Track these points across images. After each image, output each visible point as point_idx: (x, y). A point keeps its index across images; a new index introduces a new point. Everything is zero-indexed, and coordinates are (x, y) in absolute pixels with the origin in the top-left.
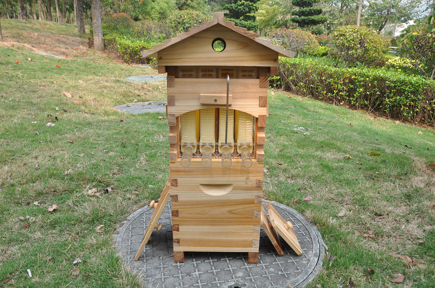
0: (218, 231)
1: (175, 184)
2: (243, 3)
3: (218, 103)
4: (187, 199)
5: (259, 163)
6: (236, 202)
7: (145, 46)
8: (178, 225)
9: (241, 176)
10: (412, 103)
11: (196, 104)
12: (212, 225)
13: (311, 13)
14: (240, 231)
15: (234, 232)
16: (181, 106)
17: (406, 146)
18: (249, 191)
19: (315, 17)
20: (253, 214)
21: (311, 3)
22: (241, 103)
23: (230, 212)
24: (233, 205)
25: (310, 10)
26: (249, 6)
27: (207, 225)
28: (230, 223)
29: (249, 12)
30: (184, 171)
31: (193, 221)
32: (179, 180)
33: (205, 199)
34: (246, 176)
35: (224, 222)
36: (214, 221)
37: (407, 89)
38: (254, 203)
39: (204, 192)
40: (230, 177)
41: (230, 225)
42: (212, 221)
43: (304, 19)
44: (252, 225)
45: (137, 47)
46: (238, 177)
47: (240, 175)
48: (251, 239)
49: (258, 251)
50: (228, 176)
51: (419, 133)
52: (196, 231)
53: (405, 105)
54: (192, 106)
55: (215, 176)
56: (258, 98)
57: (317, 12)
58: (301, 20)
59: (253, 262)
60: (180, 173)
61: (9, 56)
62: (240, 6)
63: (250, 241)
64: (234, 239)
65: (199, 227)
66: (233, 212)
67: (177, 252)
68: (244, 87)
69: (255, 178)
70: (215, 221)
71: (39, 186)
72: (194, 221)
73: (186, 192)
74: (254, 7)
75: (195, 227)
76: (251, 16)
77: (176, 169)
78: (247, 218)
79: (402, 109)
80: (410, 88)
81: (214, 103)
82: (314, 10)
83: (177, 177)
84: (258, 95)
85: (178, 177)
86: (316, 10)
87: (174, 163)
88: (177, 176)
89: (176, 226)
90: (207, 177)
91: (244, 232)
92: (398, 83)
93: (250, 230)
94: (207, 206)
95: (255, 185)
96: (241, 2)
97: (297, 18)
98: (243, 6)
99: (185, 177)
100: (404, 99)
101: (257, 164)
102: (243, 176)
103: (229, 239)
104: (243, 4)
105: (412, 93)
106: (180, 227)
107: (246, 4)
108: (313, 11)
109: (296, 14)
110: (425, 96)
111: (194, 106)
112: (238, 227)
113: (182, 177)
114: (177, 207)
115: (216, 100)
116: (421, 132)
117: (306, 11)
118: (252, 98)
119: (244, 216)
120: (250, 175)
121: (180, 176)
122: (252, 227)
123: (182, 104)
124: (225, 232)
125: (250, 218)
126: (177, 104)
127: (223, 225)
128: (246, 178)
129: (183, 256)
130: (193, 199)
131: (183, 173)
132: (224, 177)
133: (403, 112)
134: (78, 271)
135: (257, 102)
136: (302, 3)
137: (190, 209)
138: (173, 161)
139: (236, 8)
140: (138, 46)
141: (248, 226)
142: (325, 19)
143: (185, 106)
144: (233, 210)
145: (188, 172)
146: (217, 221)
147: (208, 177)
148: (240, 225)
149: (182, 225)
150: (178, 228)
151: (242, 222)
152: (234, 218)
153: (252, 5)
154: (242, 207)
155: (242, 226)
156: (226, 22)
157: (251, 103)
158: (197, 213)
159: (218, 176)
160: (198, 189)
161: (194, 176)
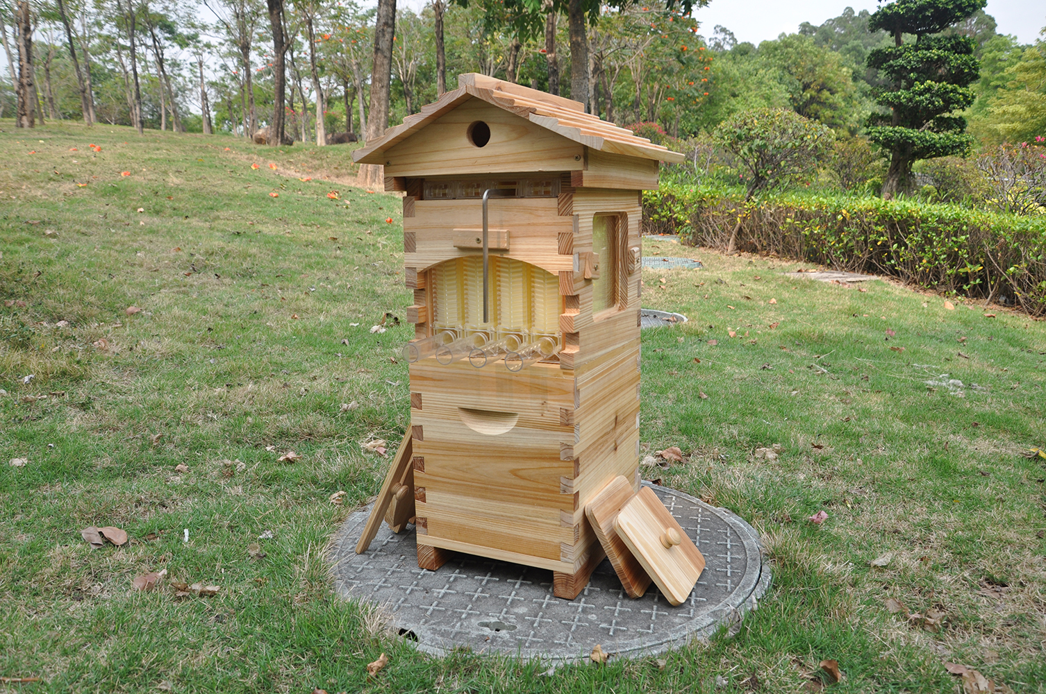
0: (493, 512)
1: (417, 403)
2: (930, 86)
4: (437, 436)
5: (564, 373)
6: (524, 453)
8: (425, 489)
9: (531, 398)
11: (449, 248)
12: (482, 497)
14: (535, 519)
15: (524, 519)
16: (425, 252)
18: (548, 432)
20: (557, 484)
22: (526, 247)
23: (514, 473)
24: (519, 458)
26: (947, 92)
27: (474, 496)
28: (516, 498)
30: (433, 379)
31: (448, 483)
32: (425, 396)
33: (469, 439)
34: (542, 399)
35: (503, 494)
36: (485, 489)
38: (559, 458)
39: (468, 424)
40: (512, 397)
41: (516, 502)
42: (481, 488)
44: (556, 507)
46: (526, 398)
47: (529, 396)
48: (557, 540)
49: (572, 572)
50: (507, 394)
52: (455, 506)
54: (442, 251)
55: (484, 392)
56: (555, 236)
59: (562, 596)
60: (426, 382)
61: (380, 209)
62: (921, 94)
63: (556, 546)
64: (524, 534)
65: (459, 498)
66: (520, 473)
67: (424, 547)
68: (530, 213)
69: (557, 405)
70: (487, 489)
71: (285, 422)
72: (451, 484)
73: (436, 422)
75: (453, 497)
76: (955, 119)
77: (418, 373)
78: (547, 490)
81: (476, 245)
83: (420, 390)
84: (556, 229)
85: (423, 390)
88: (421, 388)
89: (421, 489)
90: (470, 394)
91: (543, 523)
93: (553, 519)
94: (472, 454)
95: (559, 419)
98: (928, 96)
99: (433, 391)
101: (562, 374)
102: (535, 399)
103: (515, 532)
104: (929, 90)
106: (428, 493)
107: (936, 88)
111: (447, 251)
112: (531, 508)
113: (429, 391)
114: (421, 451)
115: (478, 240)
118: (545, 236)
119: (541, 486)
120: (549, 397)
121: (426, 388)
122: (557, 512)
123: (427, 249)
124: (506, 516)
125: (553, 492)
126: (419, 247)
127: (502, 500)
128: (541, 402)
129: (434, 557)
130: (448, 437)
131: (431, 383)
132: (500, 396)
135: (554, 244)
137: (443, 458)
139: (910, 100)
141: (548, 510)
143: (431, 251)
144: (519, 470)
145: (438, 380)
146: (491, 489)
147: (473, 394)
148: (533, 504)
149: (431, 489)
150: (425, 495)
151: (537, 499)
152: (523, 488)
153: (956, 89)
154: (535, 464)
155: (538, 509)
156: (480, 90)
157: (545, 247)
158: (456, 469)
159: (490, 393)
160: (456, 418)
161: (449, 390)
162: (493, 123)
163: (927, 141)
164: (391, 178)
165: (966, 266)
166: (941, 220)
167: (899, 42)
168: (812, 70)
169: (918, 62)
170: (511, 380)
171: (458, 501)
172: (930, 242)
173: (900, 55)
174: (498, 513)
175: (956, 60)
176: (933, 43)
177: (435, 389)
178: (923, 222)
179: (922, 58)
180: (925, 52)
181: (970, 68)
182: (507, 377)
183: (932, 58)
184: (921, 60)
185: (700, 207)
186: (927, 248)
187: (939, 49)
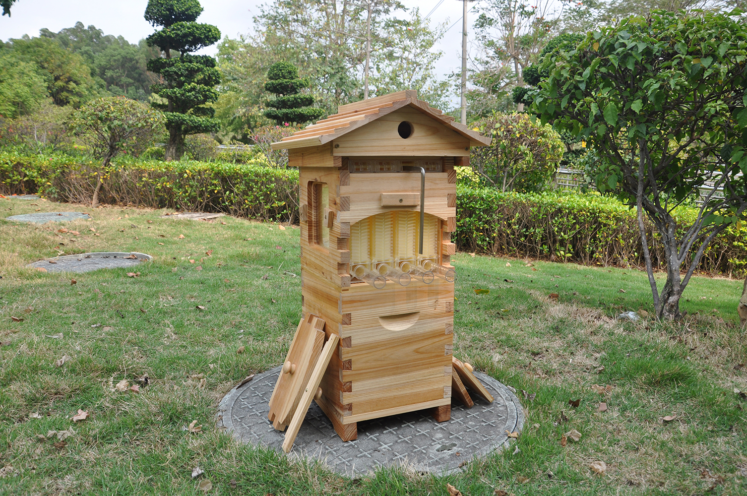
0: (402, 382)
1: (347, 321)
2: (194, 86)
3: (404, 204)
4: (363, 341)
6: (423, 336)
7: (22, 162)
8: (351, 382)
9: (429, 300)
10: (486, 225)
11: (377, 207)
12: (394, 374)
13: (296, 104)
14: (428, 377)
15: (422, 380)
16: (357, 210)
17: (506, 280)
18: (438, 319)
19: (304, 110)
20: (443, 350)
21: (296, 88)
22: (428, 204)
23: (417, 351)
24: (420, 340)
25: (295, 99)
26: (205, 91)
27: (389, 375)
28: (417, 368)
29: (204, 102)
30: (360, 301)
31: (370, 372)
32: (355, 315)
33: (387, 337)
34: (435, 299)
35: (409, 368)
36: (397, 368)
37: (477, 207)
38: (445, 334)
39: (385, 327)
40: (416, 302)
41: (417, 370)
42: (394, 368)
43: (287, 113)
44: (442, 365)
45: (7, 163)
46: (425, 300)
47: (427, 299)
48: (441, 386)
49: (450, 403)
50: (413, 301)
51: (507, 265)
52: (374, 387)
53: (478, 230)
54: (370, 209)
55: (398, 303)
56: (446, 196)
57: (306, 101)
58: (281, 114)
59: (443, 421)
60: (355, 304)
62: (190, 91)
63: (441, 390)
64: (421, 389)
65: (378, 380)
66: (420, 350)
67: (349, 425)
68: (432, 182)
69: (444, 301)
70: (398, 367)
72: (372, 372)
73: (362, 331)
74: (212, 93)
75: (372, 381)
76: (207, 108)
77: (349, 299)
78: (437, 356)
79: (474, 236)
80: (481, 205)
81: (399, 204)
82: (301, 99)
83: (350, 311)
84: (447, 192)
85: (352, 311)
86: (305, 98)
87: (348, 290)
88: (351, 309)
89: (348, 384)
90: (388, 306)
91: (434, 378)
92: (465, 199)
93: (440, 373)
94: (388, 347)
95: (445, 309)
96: (189, 85)
97: (275, 111)
98: (193, 93)
99: (360, 309)
100: (475, 221)
102: (431, 299)
103: (416, 391)
104: (193, 89)
105: (485, 211)
106: (353, 385)
107: (198, 88)
108: (299, 100)
109: (273, 106)
110: (502, 214)
111: (374, 209)
112: (427, 371)
113: (357, 310)
114: (349, 355)
115: (401, 200)
116: (509, 264)
117: (289, 101)
118: (440, 196)
119: (433, 355)
120: (439, 297)
121: (355, 308)
122: (442, 368)
123: (359, 208)
124: (411, 382)
125: (440, 356)
126: (352, 207)
127: (408, 372)
128: (434, 301)
129: (356, 429)
130: (371, 340)
131: (359, 304)
132: (409, 303)
133: (475, 240)
134: (209, 484)
135: (445, 201)
136: (282, 87)
137: (366, 355)
138: (346, 288)
139: (183, 95)
140: (8, 161)
141: (437, 369)
142: (319, 112)
143: (362, 210)
144: (420, 348)
145: (365, 301)
146: (400, 367)
147: (390, 305)
148: (428, 368)
149: (357, 381)
150: (351, 387)
151: (431, 364)
152: (421, 359)
153: (209, 89)
154: (430, 341)
155: (431, 370)
156: (421, 102)
157: (440, 203)
158: (376, 360)
159: (402, 302)
160: (378, 324)
161: (373, 306)
162: (417, 124)
163: (196, 122)
164: (340, 157)
165: (274, 202)
166: (257, 175)
167: (168, 56)
168: (60, 66)
169: (185, 70)
170: (416, 291)
171: (377, 382)
172: (251, 189)
173: (173, 65)
174: (404, 381)
175: (208, 70)
176: (193, 59)
177: (362, 307)
178: (244, 176)
179: (188, 68)
180: (189, 64)
181: (216, 77)
182: (413, 289)
183: (194, 68)
184: (187, 70)
185: (63, 173)
186: (250, 193)
187: (197, 63)
